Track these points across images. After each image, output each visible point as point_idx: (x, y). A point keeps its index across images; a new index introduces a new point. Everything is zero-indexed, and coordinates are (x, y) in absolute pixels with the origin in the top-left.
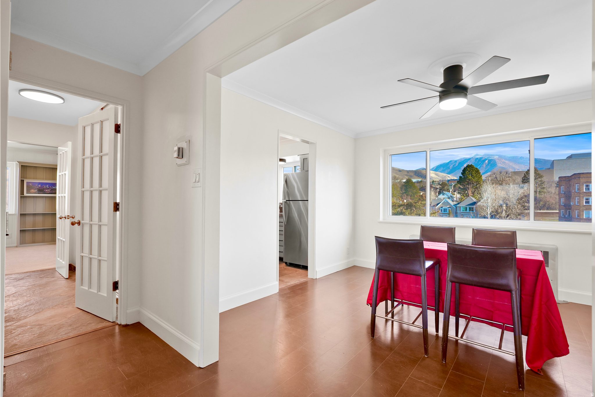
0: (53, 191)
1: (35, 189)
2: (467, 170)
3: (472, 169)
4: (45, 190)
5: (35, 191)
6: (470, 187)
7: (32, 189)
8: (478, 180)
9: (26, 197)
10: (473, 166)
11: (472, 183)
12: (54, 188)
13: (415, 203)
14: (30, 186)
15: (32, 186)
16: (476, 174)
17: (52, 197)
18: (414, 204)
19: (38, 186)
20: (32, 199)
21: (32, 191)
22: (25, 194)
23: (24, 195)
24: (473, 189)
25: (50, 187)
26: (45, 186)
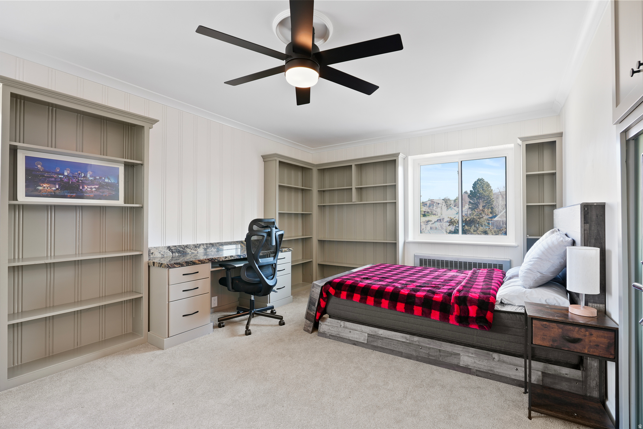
0: (105, 190)
1: (54, 183)
2: (478, 184)
3: (483, 183)
4: (83, 187)
5: (54, 189)
6: (481, 202)
7: (44, 183)
8: (489, 194)
9: (24, 207)
10: (484, 180)
11: (483, 198)
12: (107, 180)
13: (479, 218)
14: (38, 170)
15: (44, 171)
16: (487, 188)
17: (103, 207)
18: (478, 220)
19: (63, 174)
20: (42, 216)
21: (45, 187)
22: (22, 198)
23: (17, 200)
24: (484, 203)
25: (95, 179)
26: (83, 175)
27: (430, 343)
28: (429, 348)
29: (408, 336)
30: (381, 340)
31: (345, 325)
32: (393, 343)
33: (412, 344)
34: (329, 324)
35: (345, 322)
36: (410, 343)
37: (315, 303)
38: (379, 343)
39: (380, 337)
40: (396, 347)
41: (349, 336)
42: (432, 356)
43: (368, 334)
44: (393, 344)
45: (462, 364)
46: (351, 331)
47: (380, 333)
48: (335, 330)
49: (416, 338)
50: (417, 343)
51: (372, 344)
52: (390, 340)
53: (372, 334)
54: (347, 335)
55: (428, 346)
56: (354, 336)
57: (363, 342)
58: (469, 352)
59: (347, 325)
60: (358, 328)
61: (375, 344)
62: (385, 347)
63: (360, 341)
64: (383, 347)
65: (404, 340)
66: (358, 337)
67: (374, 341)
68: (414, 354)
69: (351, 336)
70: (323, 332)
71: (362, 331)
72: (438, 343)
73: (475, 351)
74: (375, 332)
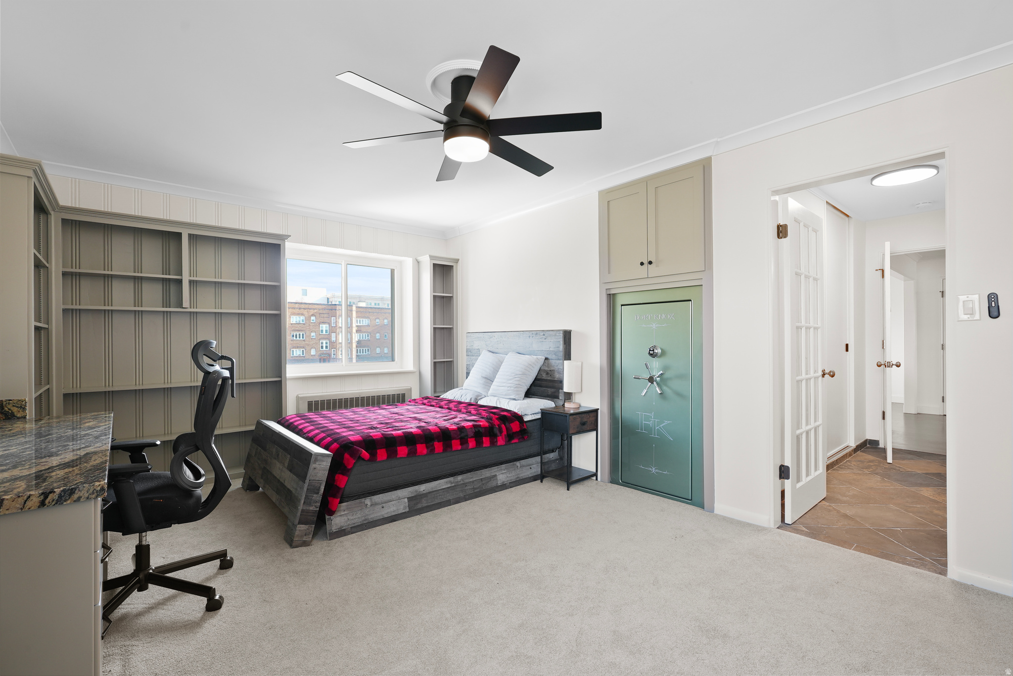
27: (472, 476)
28: (473, 482)
29: (451, 479)
30: (425, 499)
31: (373, 501)
32: (438, 495)
33: (458, 485)
34: (346, 512)
35: (372, 497)
36: (455, 486)
37: (320, 487)
38: (424, 503)
39: (423, 494)
40: (443, 497)
41: (383, 513)
42: (476, 489)
43: (408, 498)
44: (440, 495)
45: (499, 483)
46: (384, 505)
47: (422, 490)
48: (359, 516)
49: (460, 478)
50: (462, 482)
51: (416, 508)
52: (435, 493)
53: (412, 495)
54: (379, 514)
55: (471, 480)
56: (389, 510)
57: (404, 511)
58: (502, 470)
59: (376, 500)
60: (393, 497)
61: (419, 506)
62: (432, 504)
63: (400, 512)
64: (429, 504)
65: (449, 485)
66: (395, 508)
67: (417, 503)
68: (461, 495)
69: (386, 512)
70: (338, 529)
71: (399, 499)
72: (478, 472)
73: (506, 466)
74: (416, 491)
